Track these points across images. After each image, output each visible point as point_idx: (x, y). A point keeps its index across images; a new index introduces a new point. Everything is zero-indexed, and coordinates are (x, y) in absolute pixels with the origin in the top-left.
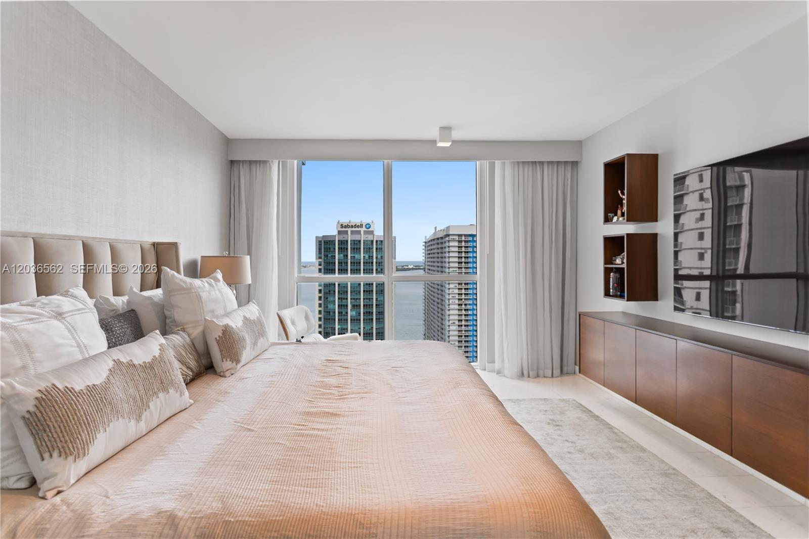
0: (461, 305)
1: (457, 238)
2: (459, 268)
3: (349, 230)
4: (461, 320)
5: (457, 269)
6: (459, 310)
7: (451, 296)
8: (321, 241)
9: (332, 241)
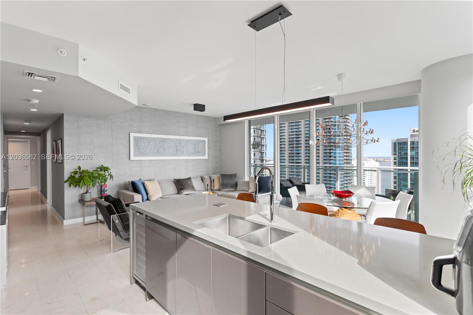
8: (396, 143)
9: (405, 143)
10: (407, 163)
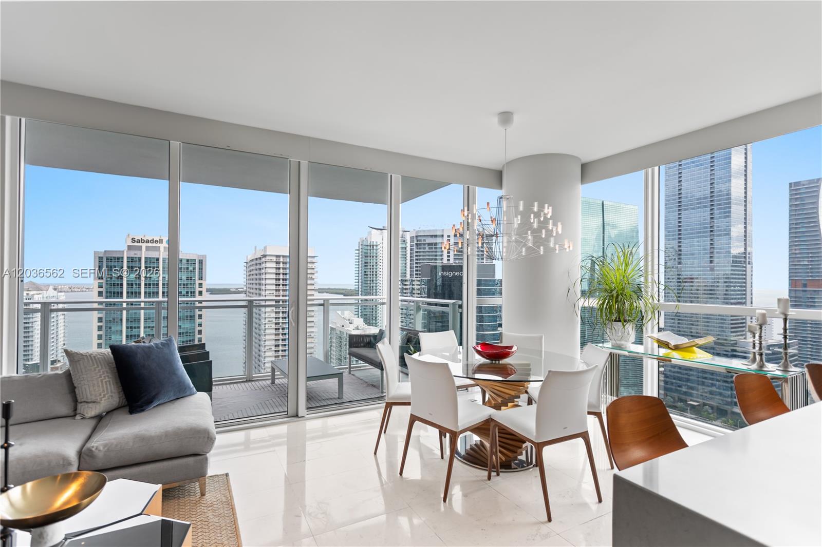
0: (279, 329)
1: (274, 259)
2: (276, 290)
3: (144, 245)
4: (278, 346)
5: (274, 292)
6: (276, 335)
7: (267, 320)
8: (102, 257)
9: (118, 258)
10: (122, 293)
